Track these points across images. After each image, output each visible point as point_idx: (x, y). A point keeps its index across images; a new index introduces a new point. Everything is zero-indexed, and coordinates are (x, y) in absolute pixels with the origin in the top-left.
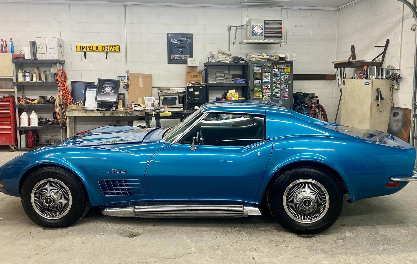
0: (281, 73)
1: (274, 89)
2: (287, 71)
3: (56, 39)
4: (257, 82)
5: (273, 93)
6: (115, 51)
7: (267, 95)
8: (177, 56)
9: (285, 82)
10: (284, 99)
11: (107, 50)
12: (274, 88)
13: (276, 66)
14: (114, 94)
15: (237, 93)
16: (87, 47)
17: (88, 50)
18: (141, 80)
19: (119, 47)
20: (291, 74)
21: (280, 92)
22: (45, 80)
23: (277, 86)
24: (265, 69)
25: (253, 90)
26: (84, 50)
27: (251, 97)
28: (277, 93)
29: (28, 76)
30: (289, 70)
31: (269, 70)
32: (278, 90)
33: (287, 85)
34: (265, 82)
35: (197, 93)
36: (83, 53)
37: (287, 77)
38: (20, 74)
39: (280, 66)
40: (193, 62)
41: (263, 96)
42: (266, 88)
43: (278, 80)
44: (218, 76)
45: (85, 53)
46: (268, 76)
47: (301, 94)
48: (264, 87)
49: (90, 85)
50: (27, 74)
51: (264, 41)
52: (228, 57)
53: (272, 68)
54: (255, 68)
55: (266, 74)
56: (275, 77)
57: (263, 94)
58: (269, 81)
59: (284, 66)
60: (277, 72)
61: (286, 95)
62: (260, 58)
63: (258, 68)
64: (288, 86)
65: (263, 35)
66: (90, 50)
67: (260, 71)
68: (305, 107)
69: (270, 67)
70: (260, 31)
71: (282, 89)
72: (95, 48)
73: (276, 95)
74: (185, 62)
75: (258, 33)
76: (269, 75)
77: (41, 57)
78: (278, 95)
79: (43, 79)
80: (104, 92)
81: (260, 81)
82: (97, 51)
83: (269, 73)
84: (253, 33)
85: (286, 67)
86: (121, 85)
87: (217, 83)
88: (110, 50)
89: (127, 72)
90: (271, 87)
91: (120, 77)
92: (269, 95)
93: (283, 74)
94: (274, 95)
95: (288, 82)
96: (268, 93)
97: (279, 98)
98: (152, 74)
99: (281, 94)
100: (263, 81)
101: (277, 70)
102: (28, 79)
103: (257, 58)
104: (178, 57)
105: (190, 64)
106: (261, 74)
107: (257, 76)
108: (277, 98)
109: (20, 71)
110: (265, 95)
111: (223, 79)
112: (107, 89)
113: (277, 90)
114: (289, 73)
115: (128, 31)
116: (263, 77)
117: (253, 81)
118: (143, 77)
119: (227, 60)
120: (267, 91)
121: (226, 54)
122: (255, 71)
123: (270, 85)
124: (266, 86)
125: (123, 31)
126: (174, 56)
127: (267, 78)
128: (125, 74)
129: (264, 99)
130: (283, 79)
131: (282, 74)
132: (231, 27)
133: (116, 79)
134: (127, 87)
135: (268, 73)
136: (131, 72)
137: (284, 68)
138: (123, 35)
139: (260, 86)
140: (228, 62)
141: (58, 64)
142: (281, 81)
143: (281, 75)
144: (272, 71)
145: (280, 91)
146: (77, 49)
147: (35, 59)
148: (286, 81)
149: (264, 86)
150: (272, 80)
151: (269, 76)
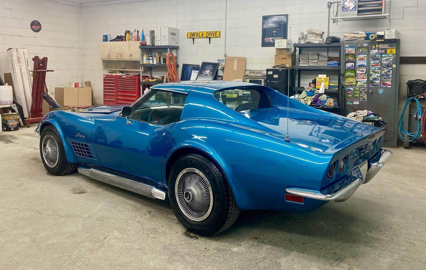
0: (381, 54)
1: (371, 75)
2: (391, 52)
3: (167, 28)
4: (349, 65)
5: (370, 79)
6: (216, 37)
7: (362, 81)
8: (271, 38)
9: (388, 66)
10: (386, 87)
11: (210, 36)
12: (371, 73)
13: (375, 46)
14: (211, 76)
15: (328, 78)
16: (195, 34)
17: (196, 36)
18: (235, 63)
19: (220, 33)
20: (397, 56)
21: (379, 79)
22: (163, 63)
23: (377, 71)
24: (361, 50)
25: (344, 75)
26: (193, 36)
27: (342, 83)
28: (376, 79)
29: (151, 59)
30: (394, 51)
31: (365, 50)
32: (378, 76)
33: (390, 69)
34: (360, 66)
35: (276, 76)
36: (192, 39)
37: (391, 60)
38: (145, 58)
39: (381, 46)
40: (280, 44)
41: (357, 82)
42: (361, 72)
43: (378, 63)
44: (311, 58)
45: (193, 39)
46: (364, 58)
47: (422, 82)
48: (358, 72)
49: (196, 68)
50: (151, 58)
51: (357, 17)
52: (318, 37)
53: (369, 49)
54: (346, 48)
55: (362, 56)
56: (374, 59)
57: (357, 80)
58: (365, 64)
59: (386, 46)
60: (376, 53)
61: (389, 83)
62: (355, 37)
63: (350, 49)
64: (391, 71)
65: (357, 9)
66: (197, 37)
67: (353, 53)
68: (420, 100)
69: (367, 47)
70: (352, 6)
71: (383, 75)
72: (201, 35)
73: (375, 82)
74: (273, 45)
75: (350, 7)
76: (365, 56)
77: (157, 43)
78: (378, 82)
79: (162, 62)
80: (204, 74)
81: (353, 64)
82: (202, 37)
83: (366, 55)
84: (343, 7)
85: (389, 47)
86: (220, 68)
87: (309, 66)
88: (213, 36)
89: (225, 56)
90: (368, 71)
91: (220, 60)
92: (365, 82)
93: (386, 56)
94: (372, 82)
95: (391, 66)
96: (364, 78)
97: (378, 85)
98: (247, 57)
99: (381, 80)
100: (358, 64)
101: (376, 51)
102: (151, 62)
103: (349, 37)
104: (272, 40)
105: (277, 46)
106: (354, 56)
107: (350, 58)
108: (376, 85)
109: (145, 55)
110: (359, 81)
111: (317, 61)
112: (206, 71)
113: (375, 76)
114: (393, 54)
115: (227, 17)
116: (357, 60)
117: (344, 64)
118: (238, 60)
119: (316, 41)
120: (362, 76)
121: (316, 34)
122: (346, 53)
123: (365, 70)
124: (361, 70)
125: (224, 17)
126: (268, 38)
127: (362, 61)
128: (224, 58)
129: (358, 86)
130: (384, 62)
131: (383, 55)
132: (331, 3)
133: (217, 62)
134: (223, 69)
135: (364, 55)
136: (228, 56)
137: (386, 49)
138: (224, 21)
139: (354, 70)
140: (317, 42)
141: (168, 49)
142: (381, 64)
143: (382, 57)
144: (369, 52)
145: (379, 77)
146: (187, 36)
147: (153, 45)
148: (390, 65)
149: (359, 70)
150: (368, 63)
151: (366, 58)
